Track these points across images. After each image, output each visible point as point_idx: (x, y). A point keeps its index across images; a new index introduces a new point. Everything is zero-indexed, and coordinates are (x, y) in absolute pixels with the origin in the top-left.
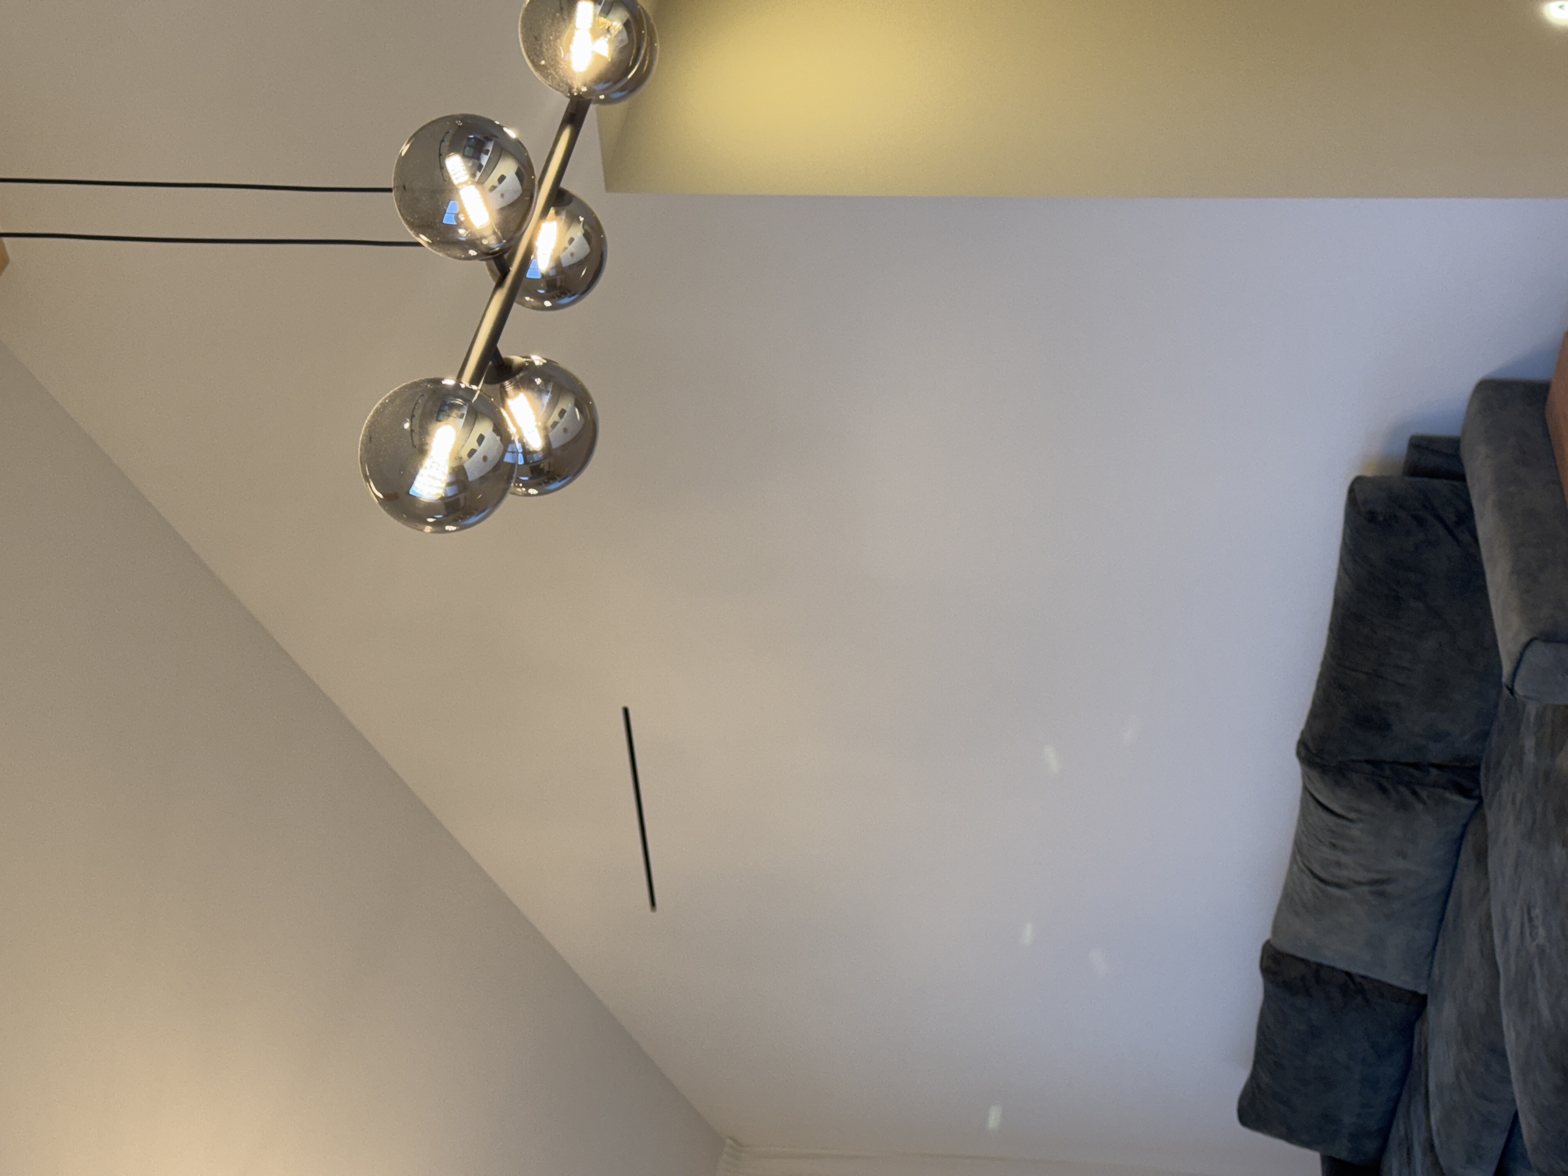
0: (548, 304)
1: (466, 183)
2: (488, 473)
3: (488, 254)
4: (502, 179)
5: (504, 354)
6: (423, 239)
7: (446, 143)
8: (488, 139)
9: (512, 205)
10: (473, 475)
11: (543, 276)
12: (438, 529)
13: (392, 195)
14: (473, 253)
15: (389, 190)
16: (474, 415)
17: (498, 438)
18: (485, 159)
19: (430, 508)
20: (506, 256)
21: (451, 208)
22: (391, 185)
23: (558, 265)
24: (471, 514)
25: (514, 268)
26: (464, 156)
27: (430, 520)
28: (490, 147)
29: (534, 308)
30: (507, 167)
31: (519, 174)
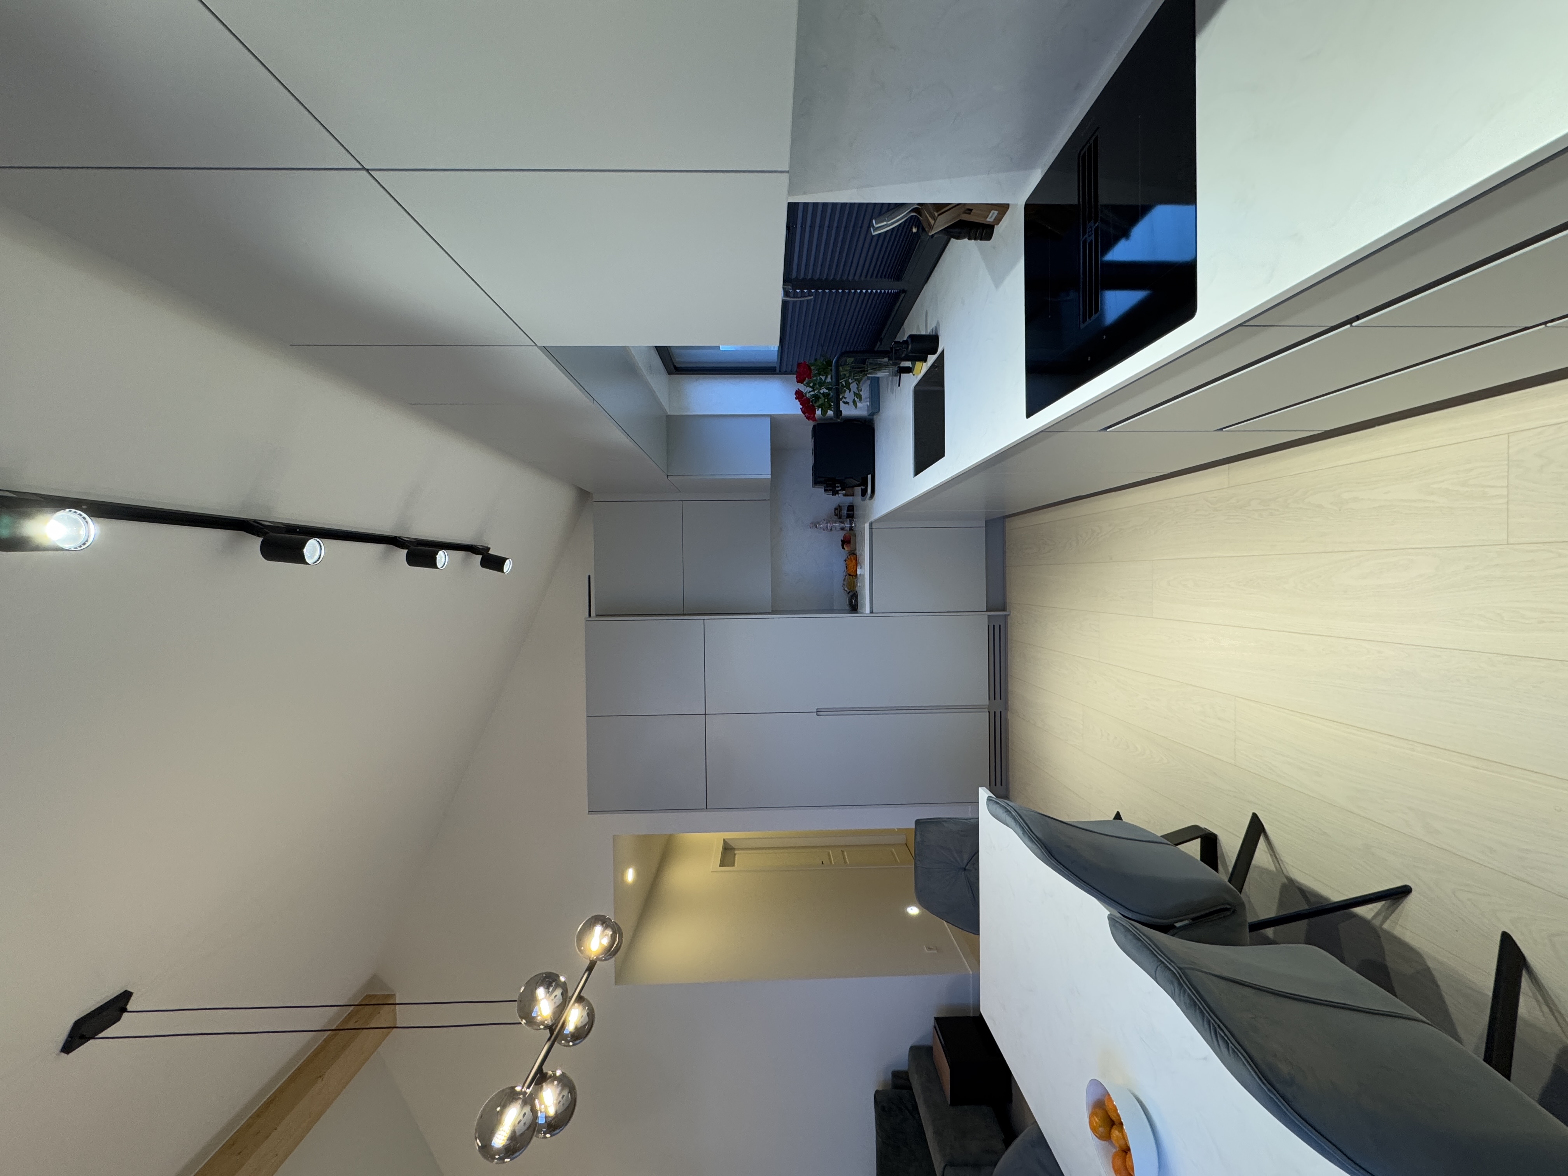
0: (571, 1044)
1: (543, 999)
2: (525, 1131)
3: (547, 1027)
4: (556, 996)
5: (545, 1071)
6: (524, 1021)
7: (539, 984)
8: (554, 981)
9: (558, 1007)
10: (518, 1134)
11: (570, 1032)
12: (501, 1161)
13: (516, 1003)
14: (542, 1027)
15: (516, 1001)
16: (525, 1103)
17: (531, 1113)
18: (551, 989)
19: (499, 1151)
20: (554, 1027)
21: (536, 1008)
22: (517, 999)
23: (576, 1028)
24: (516, 1152)
25: (555, 1033)
26: (544, 988)
27: (497, 1157)
28: (554, 984)
29: (564, 1046)
30: (558, 992)
31: (562, 994)
